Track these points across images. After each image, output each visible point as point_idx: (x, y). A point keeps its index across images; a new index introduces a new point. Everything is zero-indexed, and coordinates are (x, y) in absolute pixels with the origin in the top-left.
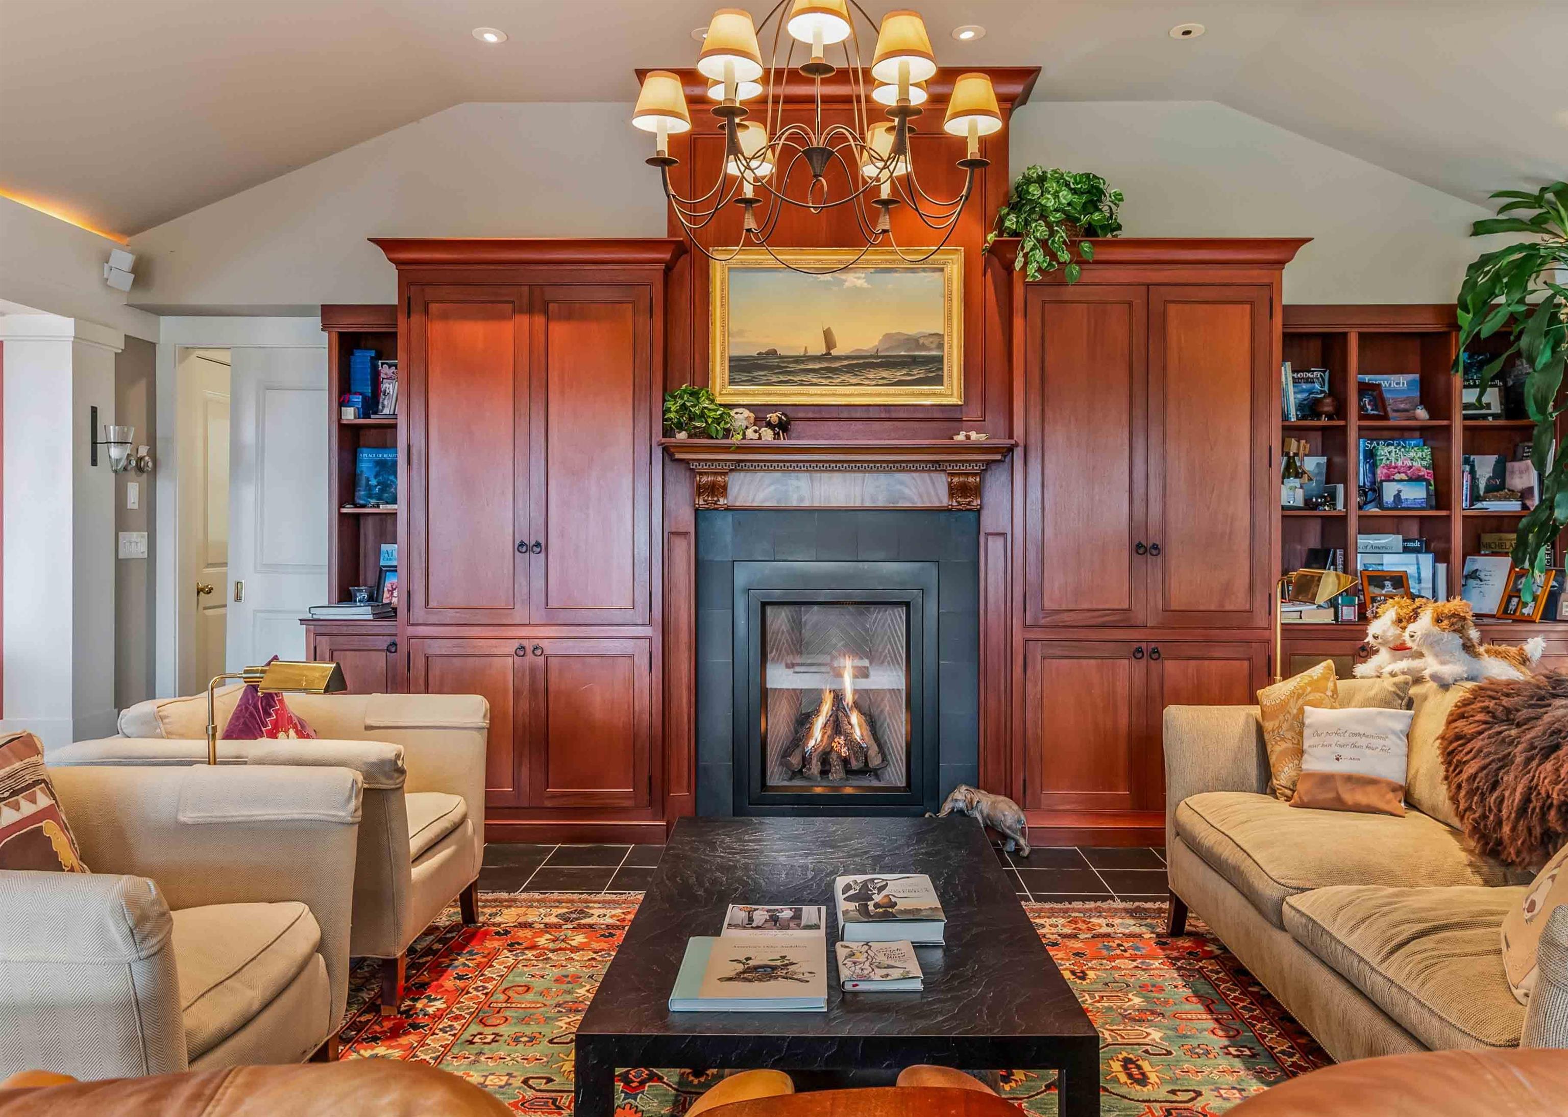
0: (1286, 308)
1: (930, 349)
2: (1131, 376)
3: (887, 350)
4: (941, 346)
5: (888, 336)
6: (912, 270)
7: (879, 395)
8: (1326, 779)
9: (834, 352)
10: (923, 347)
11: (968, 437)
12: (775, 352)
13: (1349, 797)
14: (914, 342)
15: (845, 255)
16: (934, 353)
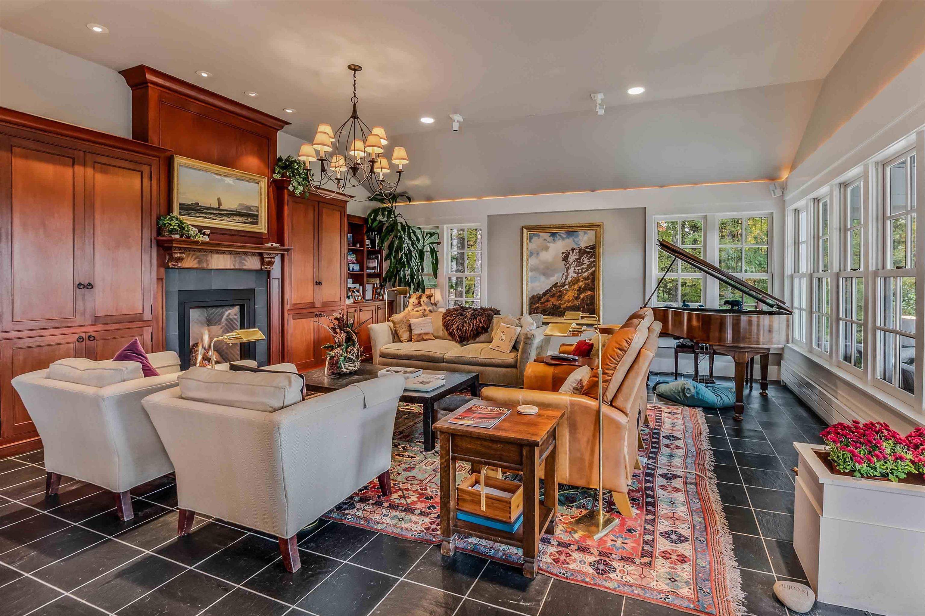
0: (347, 215)
1: (254, 211)
2: (314, 229)
3: (240, 209)
4: (257, 211)
5: (240, 205)
6: (248, 181)
7: (238, 226)
8: (420, 335)
9: (221, 208)
10: (252, 210)
11: (272, 245)
12: (198, 204)
13: (425, 338)
14: (249, 208)
15: (227, 170)
16: (255, 213)
